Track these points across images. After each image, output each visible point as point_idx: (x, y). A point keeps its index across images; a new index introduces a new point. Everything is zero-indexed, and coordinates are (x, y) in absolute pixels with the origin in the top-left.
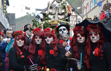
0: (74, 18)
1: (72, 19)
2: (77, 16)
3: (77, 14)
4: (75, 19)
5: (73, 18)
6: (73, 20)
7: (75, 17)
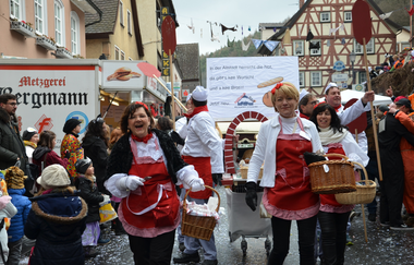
0: (384, 42)
1: (378, 46)
2: (393, 37)
3: (394, 30)
4: (388, 47)
5: (382, 44)
6: (382, 51)
7: (388, 40)
